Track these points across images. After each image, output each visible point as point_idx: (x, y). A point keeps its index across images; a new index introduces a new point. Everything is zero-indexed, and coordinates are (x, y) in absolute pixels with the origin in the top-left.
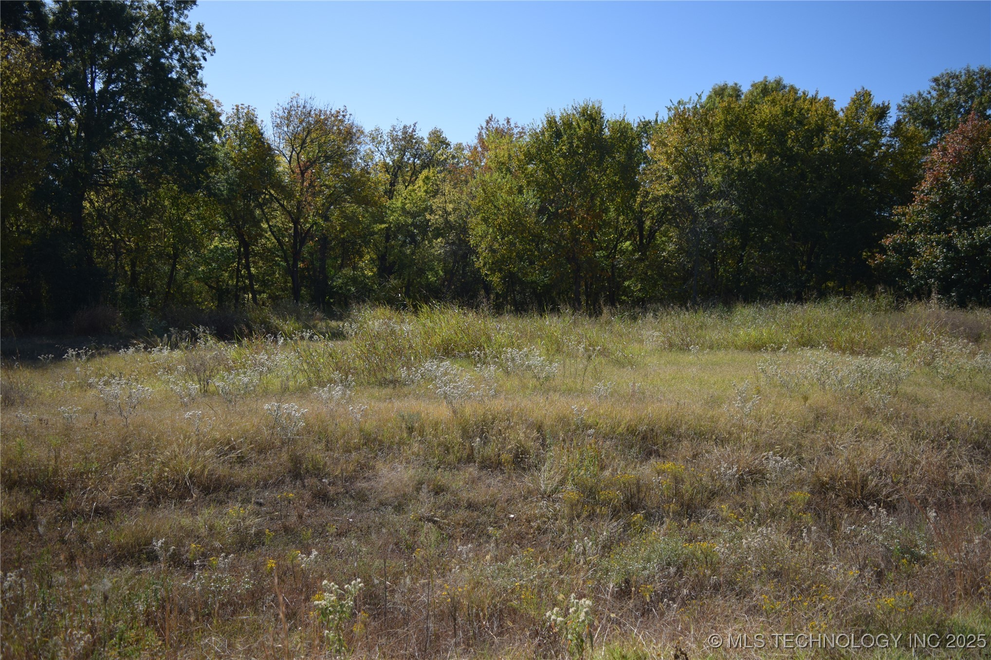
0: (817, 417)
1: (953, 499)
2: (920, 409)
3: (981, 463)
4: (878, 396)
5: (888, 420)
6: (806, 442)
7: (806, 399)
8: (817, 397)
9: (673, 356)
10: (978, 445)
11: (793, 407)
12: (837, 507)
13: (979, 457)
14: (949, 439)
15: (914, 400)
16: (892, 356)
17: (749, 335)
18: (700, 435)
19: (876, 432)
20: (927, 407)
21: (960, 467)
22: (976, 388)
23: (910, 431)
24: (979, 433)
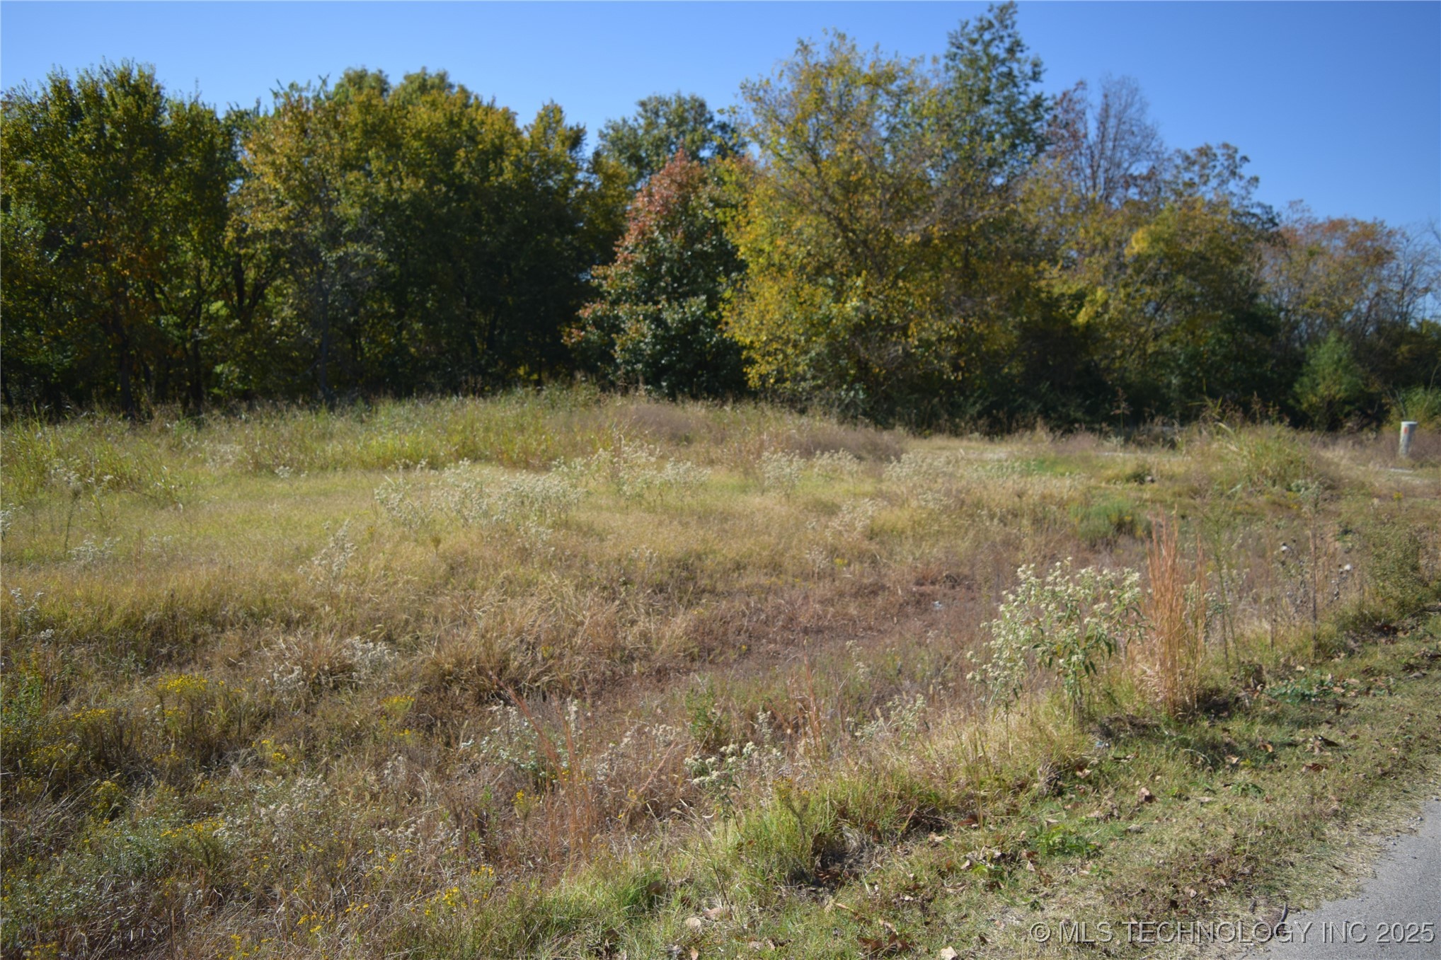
0: (452, 568)
1: (621, 670)
2: (593, 544)
3: (661, 613)
4: (533, 530)
5: (547, 564)
6: (429, 610)
7: (437, 542)
8: (455, 540)
9: (253, 485)
10: (660, 588)
11: (419, 556)
12: (462, 708)
13: (658, 606)
14: (625, 583)
15: (587, 531)
16: (566, 470)
17: (384, 445)
18: (256, 617)
19: (529, 584)
20: (602, 540)
21: (633, 622)
22: (666, 509)
23: (575, 577)
24: (662, 572)
